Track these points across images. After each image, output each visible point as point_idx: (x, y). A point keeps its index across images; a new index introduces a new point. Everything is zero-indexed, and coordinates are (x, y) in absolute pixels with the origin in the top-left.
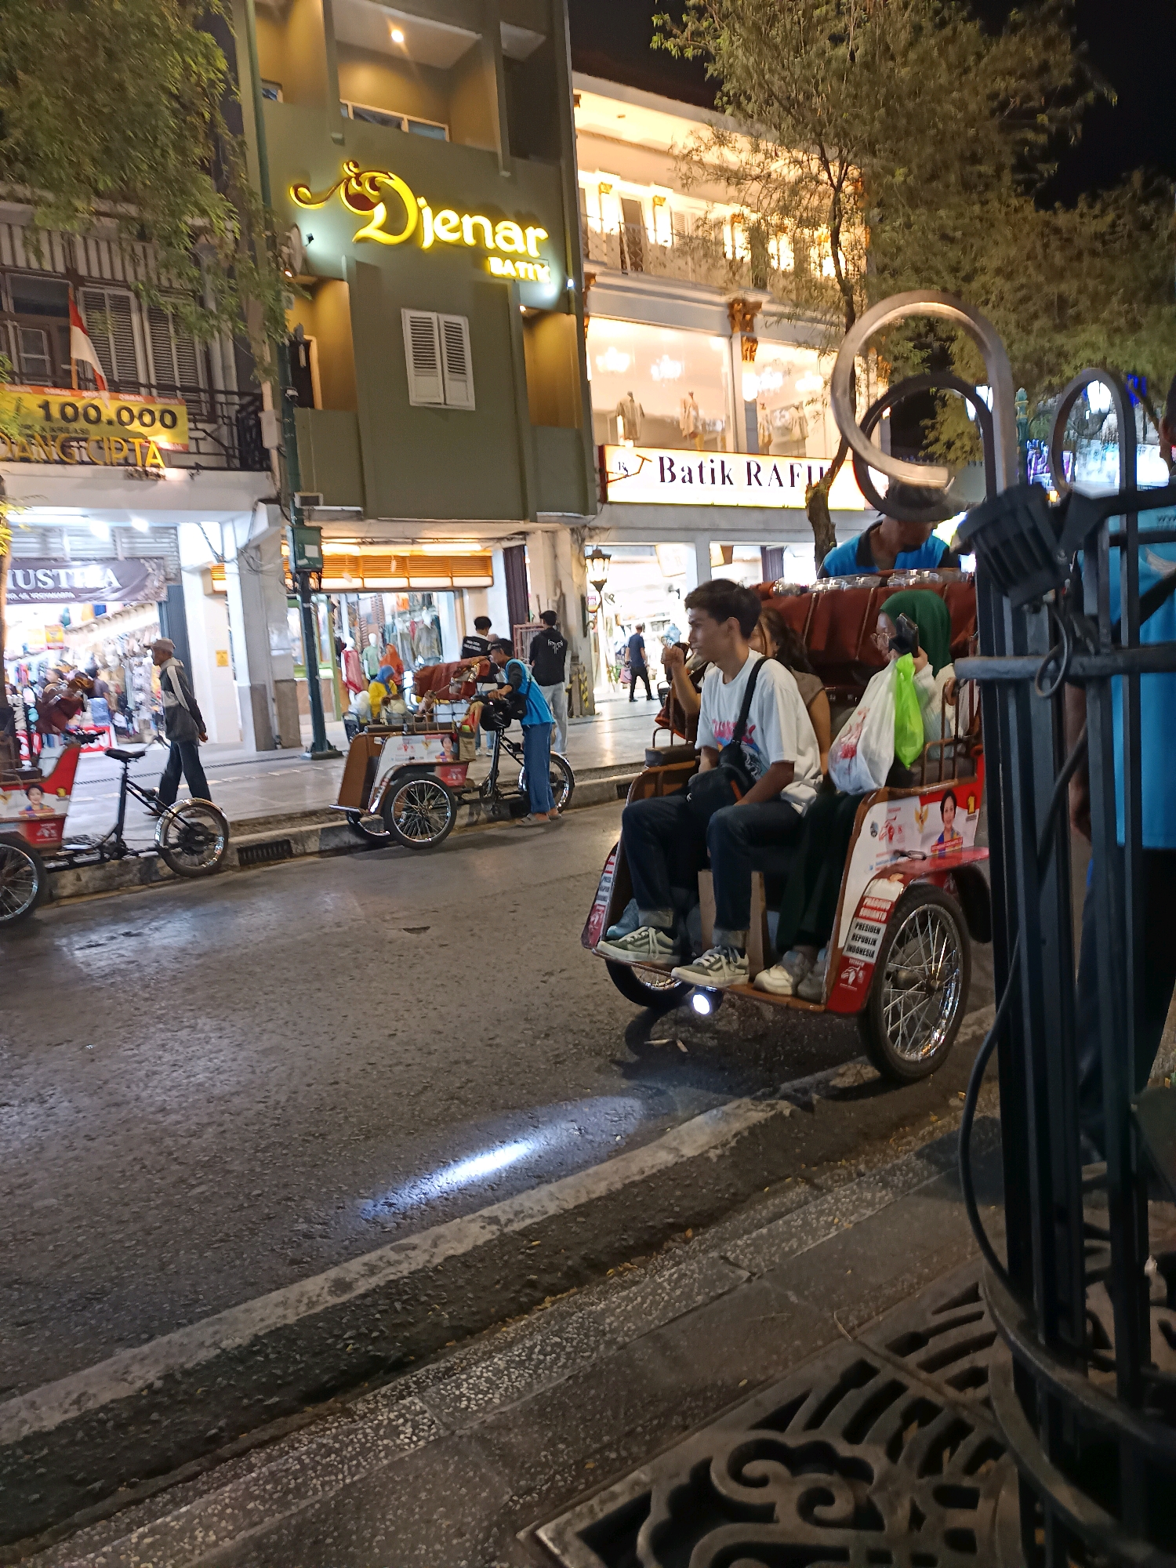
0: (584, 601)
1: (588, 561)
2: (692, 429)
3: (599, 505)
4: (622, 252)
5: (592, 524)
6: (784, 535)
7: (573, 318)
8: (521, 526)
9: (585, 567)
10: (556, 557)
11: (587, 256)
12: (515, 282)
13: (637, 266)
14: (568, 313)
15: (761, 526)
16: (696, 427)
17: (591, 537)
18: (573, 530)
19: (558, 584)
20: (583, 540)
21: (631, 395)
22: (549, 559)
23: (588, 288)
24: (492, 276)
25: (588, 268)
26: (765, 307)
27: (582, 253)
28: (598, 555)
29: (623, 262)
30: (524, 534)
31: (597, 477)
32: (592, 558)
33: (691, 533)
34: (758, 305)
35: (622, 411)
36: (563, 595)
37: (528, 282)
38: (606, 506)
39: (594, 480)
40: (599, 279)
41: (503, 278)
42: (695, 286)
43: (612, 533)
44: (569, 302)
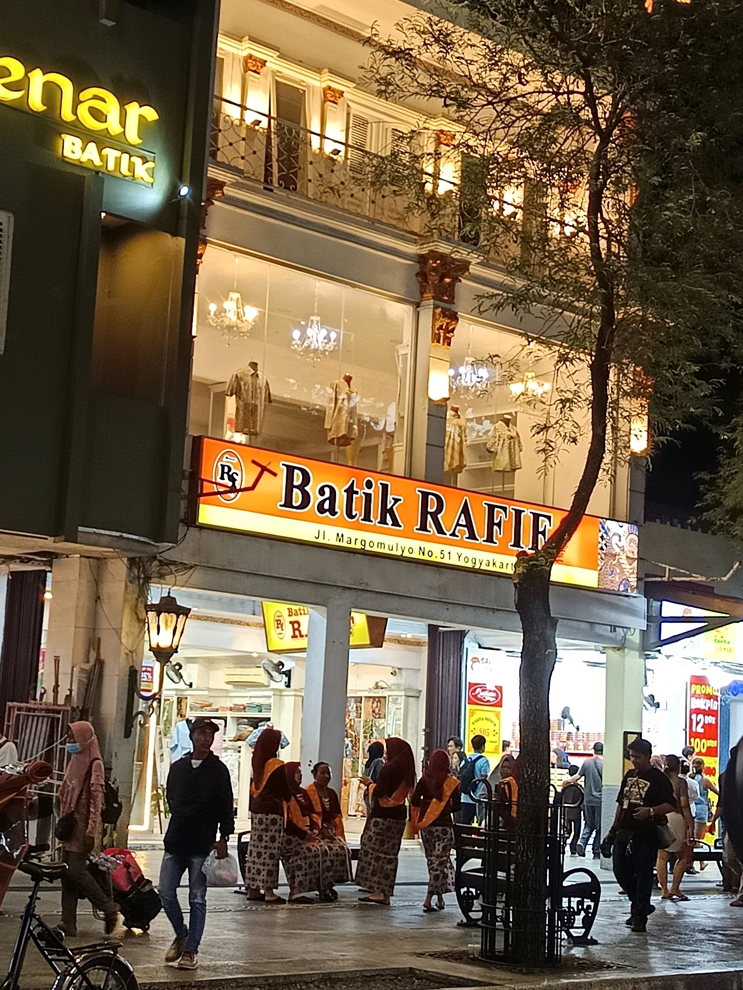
0: (133, 675)
1: (152, 615)
2: (343, 432)
3: (182, 529)
4: (268, 157)
5: (167, 555)
6: (470, 614)
7: (182, 241)
8: (49, 543)
9: (143, 622)
10: (98, 599)
11: (214, 155)
12: (98, 175)
13: (289, 182)
14: (175, 234)
15: (434, 595)
16: (350, 426)
17: (162, 576)
18: (132, 562)
19: (94, 643)
20: (147, 579)
21: (254, 365)
22: (85, 602)
23: (209, 202)
24: (63, 160)
25: (213, 173)
26: (474, 269)
27: (208, 150)
28: (168, 606)
29: (268, 173)
30: (50, 557)
31: (185, 485)
32: (159, 609)
33: (323, 591)
34: (464, 266)
35: (237, 390)
36: (100, 663)
37: (117, 178)
38: (193, 531)
39: (180, 490)
40: (227, 190)
41: (79, 165)
42: (373, 224)
43: (197, 575)
44: (178, 218)
